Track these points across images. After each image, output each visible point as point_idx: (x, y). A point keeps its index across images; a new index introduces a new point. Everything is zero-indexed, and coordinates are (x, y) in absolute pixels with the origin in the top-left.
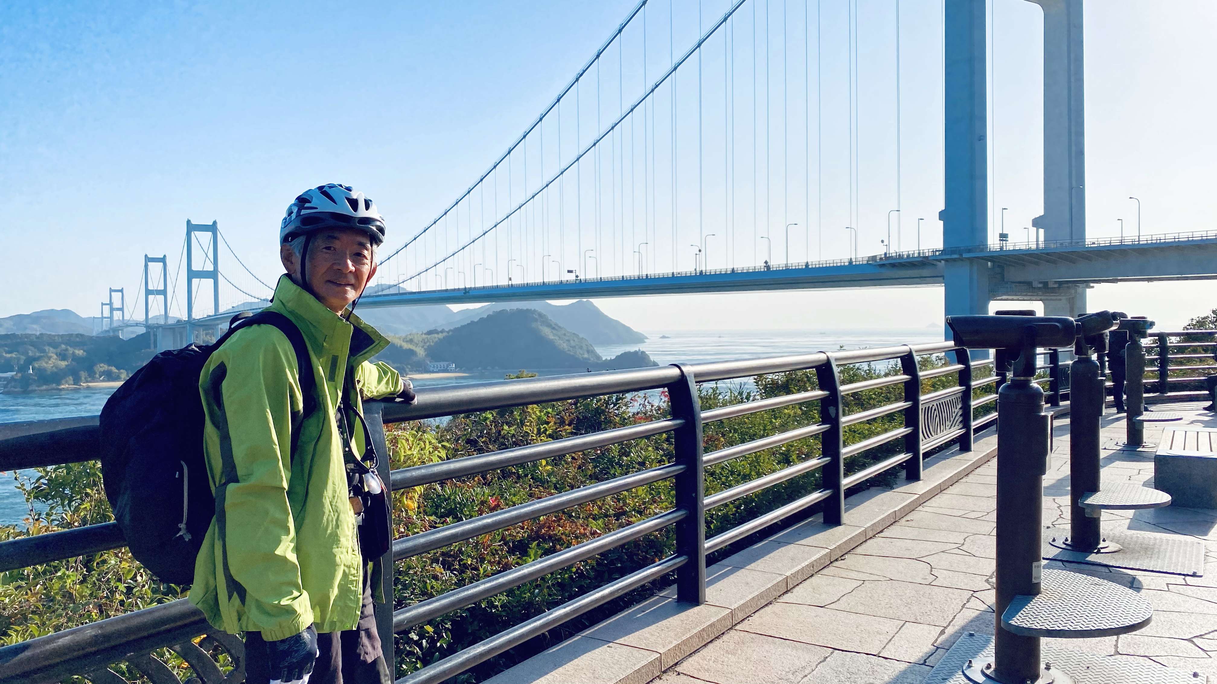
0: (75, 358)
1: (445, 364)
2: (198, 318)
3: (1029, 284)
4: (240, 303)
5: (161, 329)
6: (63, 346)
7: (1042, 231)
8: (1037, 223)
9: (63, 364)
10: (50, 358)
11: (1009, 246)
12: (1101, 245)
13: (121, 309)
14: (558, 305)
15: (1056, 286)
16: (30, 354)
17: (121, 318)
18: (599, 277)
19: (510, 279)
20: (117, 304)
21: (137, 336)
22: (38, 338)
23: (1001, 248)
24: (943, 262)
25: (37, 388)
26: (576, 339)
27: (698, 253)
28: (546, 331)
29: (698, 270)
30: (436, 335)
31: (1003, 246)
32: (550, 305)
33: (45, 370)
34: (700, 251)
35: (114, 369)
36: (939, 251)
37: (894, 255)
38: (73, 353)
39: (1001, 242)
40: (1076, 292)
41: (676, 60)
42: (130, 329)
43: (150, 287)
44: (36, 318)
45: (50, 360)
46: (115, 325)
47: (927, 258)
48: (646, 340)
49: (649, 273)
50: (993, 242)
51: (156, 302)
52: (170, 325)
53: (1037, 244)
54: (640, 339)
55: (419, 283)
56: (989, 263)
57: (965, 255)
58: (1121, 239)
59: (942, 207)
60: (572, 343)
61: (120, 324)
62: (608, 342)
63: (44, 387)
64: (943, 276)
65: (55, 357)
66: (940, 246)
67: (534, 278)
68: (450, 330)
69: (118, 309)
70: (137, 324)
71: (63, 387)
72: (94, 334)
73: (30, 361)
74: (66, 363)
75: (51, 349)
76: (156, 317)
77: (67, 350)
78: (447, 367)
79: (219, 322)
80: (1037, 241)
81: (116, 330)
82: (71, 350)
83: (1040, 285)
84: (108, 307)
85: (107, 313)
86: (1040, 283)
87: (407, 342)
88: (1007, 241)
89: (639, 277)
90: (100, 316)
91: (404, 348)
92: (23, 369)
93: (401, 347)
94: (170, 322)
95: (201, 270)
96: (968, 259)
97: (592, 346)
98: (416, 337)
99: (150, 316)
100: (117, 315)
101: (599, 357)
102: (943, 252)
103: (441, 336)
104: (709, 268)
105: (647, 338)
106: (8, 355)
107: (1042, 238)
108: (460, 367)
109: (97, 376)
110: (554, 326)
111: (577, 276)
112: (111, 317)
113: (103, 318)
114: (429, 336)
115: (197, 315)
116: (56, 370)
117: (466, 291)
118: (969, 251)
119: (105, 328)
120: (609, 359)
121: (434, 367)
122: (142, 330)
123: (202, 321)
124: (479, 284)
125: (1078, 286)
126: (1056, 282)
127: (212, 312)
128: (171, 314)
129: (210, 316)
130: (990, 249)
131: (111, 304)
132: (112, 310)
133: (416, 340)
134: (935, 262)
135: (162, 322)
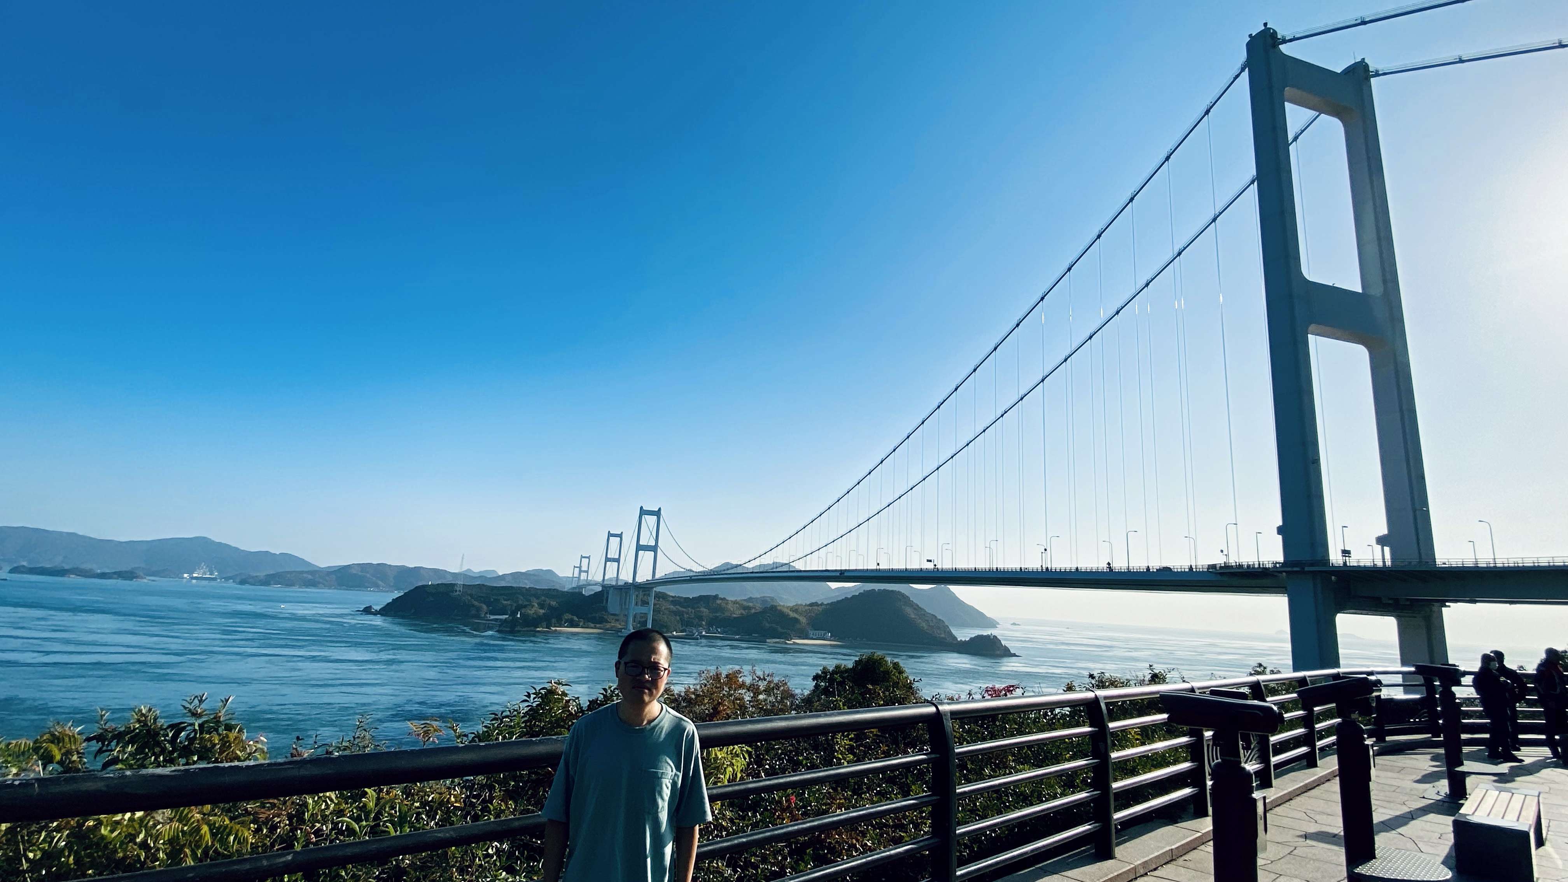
0: (550, 607)
1: (823, 632)
2: (639, 581)
3: (1379, 599)
4: (671, 572)
5: (612, 588)
6: (543, 598)
7: (1387, 549)
8: (1382, 541)
9: (542, 611)
10: (533, 606)
11: (1352, 562)
12: (1453, 565)
13: (587, 572)
14: (919, 588)
15: (1408, 603)
16: (520, 602)
17: (586, 578)
18: (954, 567)
19: (878, 564)
20: (584, 568)
21: (595, 593)
22: (527, 590)
23: (1345, 563)
24: (1284, 574)
25: (521, 629)
26: (934, 620)
27: (1044, 551)
28: (908, 610)
29: (1044, 566)
30: (816, 607)
31: (1346, 562)
32: (912, 587)
33: (528, 615)
34: (1046, 550)
35: (576, 618)
36: (1279, 563)
37: (1234, 564)
38: (549, 603)
39: (1344, 558)
40: (1431, 611)
41: (1023, 392)
42: (591, 587)
43: (609, 556)
44: (526, 575)
45: (532, 607)
46: (581, 583)
47: (1266, 569)
48: (997, 626)
49: (999, 567)
50: (1335, 558)
51: (612, 567)
52: (620, 586)
53: (1384, 562)
54: (993, 624)
55: (806, 563)
56: (1333, 578)
57: (1307, 569)
58: (1474, 560)
59: (1280, 523)
60: (931, 624)
61: (585, 583)
62: (964, 625)
63: (525, 629)
64: (1285, 587)
65: (537, 605)
66: (1281, 559)
67: (898, 564)
68: (828, 604)
69: (585, 571)
70: (596, 584)
71: (538, 629)
72: (566, 590)
73: (519, 608)
74: (543, 611)
75: (535, 599)
76: (611, 579)
77: (545, 601)
78: (824, 635)
79: (653, 586)
80: (1384, 559)
81: (581, 587)
82: (548, 601)
83: (1390, 602)
84: (578, 569)
85: (576, 575)
86: (1391, 599)
87: (793, 611)
88: (1350, 557)
89: (990, 570)
90: (572, 576)
91: (791, 617)
92: (514, 613)
93: (788, 615)
94: (620, 583)
95: (646, 544)
96: (1311, 572)
97: (948, 627)
98: (800, 607)
99: (606, 578)
100: (583, 576)
101: (955, 638)
102: (1284, 564)
103: (820, 608)
104: (1054, 567)
105: (999, 624)
106: (506, 602)
107: (1388, 556)
108: (834, 637)
109: (563, 622)
110: (915, 607)
111: (935, 565)
112: (579, 578)
113: (573, 577)
114: (810, 608)
115: (640, 579)
116: (535, 616)
117: (842, 572)
118: (1312, 565)
119: (574, 585)
120: (963, 640)
121: (813, 634)
122: (599, 589)
123: (643, 584)
124: (853, 567)
125: (1433, 605)
126: (1408, 600)
127: (650, 578)
128: (621, 577)
129: (649, 581)
130: (1332, 564)
131: (580, 567)
132: (580, 571)
133: (800, 610)
134: (1276, 574)
135: (614, 583)
